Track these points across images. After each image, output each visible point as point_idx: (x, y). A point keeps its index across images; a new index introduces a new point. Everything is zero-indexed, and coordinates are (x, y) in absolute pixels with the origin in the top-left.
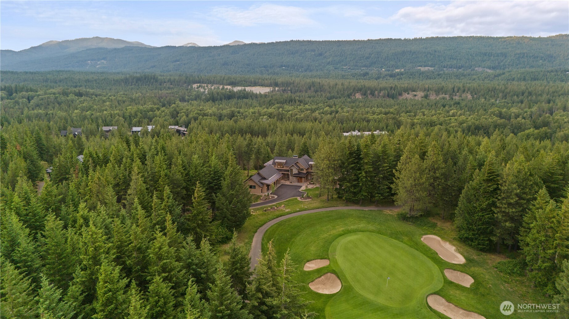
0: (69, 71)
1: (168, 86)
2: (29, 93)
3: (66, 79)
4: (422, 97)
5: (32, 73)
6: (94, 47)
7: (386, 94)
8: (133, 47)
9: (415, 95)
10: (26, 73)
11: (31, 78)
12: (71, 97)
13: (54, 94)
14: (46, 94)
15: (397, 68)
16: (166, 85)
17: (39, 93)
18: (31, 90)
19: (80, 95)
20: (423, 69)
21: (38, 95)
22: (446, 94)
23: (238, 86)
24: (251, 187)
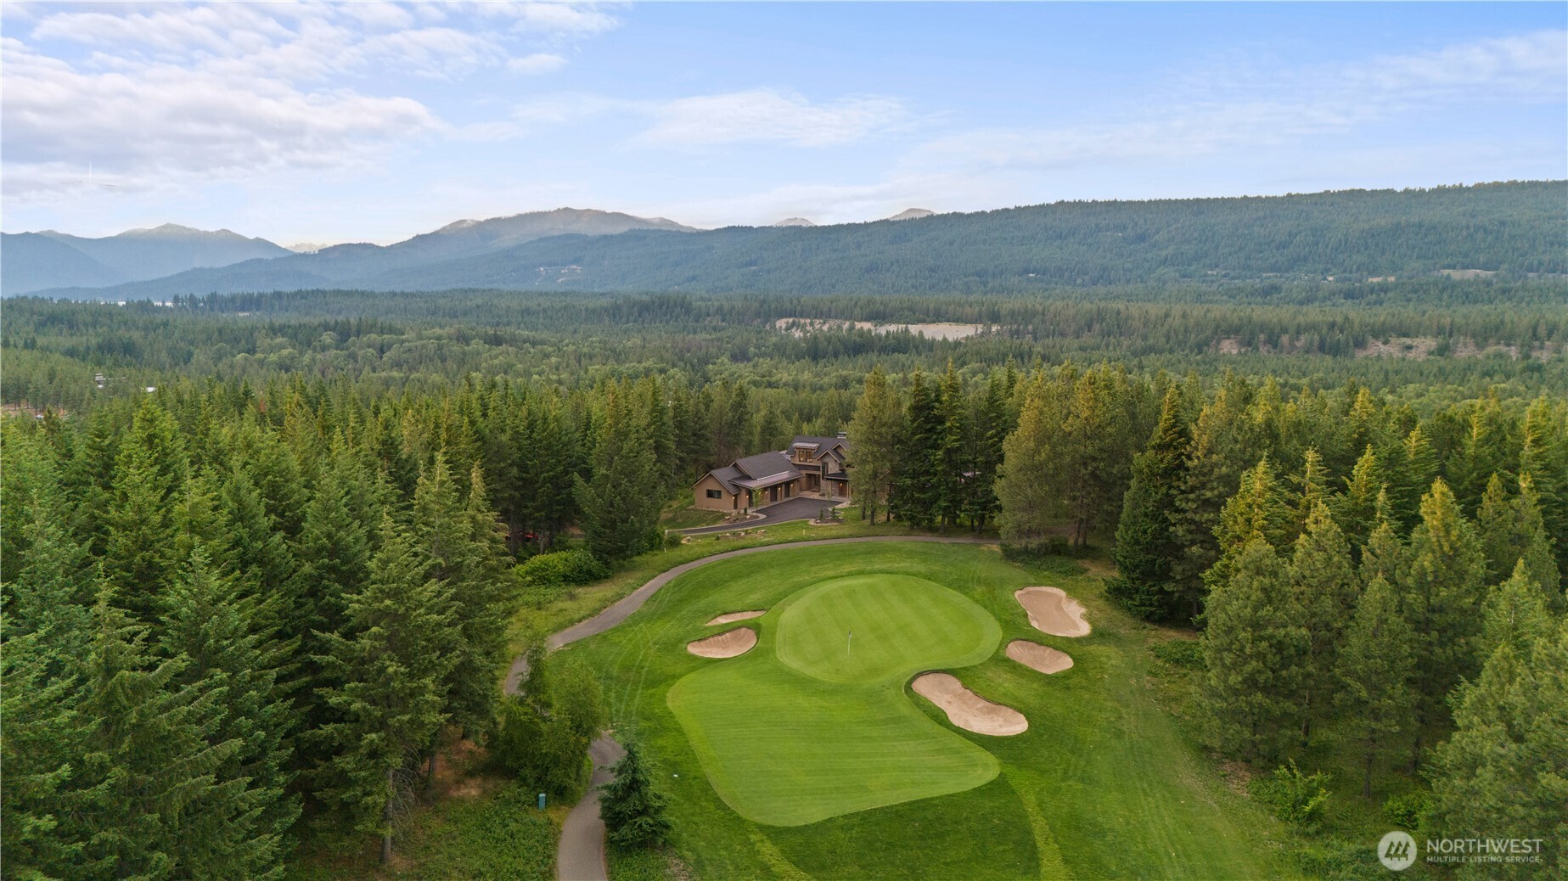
0: (490, 290)
1: (714, 323)
2: (386, 336)
3: (478, 307)
4: (1431, 353)
5: (404, 295)
6: (556, 233)
7: (1316, 343)
8: (647, 230)
9: (1409, 348)
10: (394, 294)
11: (402, 306)
12: (476, 345)
13: (439, 338)
14: (420, 338)
15: (1373, 273)
16: (710, 322)
17: (404, 337)
18: (391, 330)
19: (497, 341)
20: (1456, 275)
21: (403, 341)
22: (1508, 345)
23: (891, 322)
24: (710, 494)
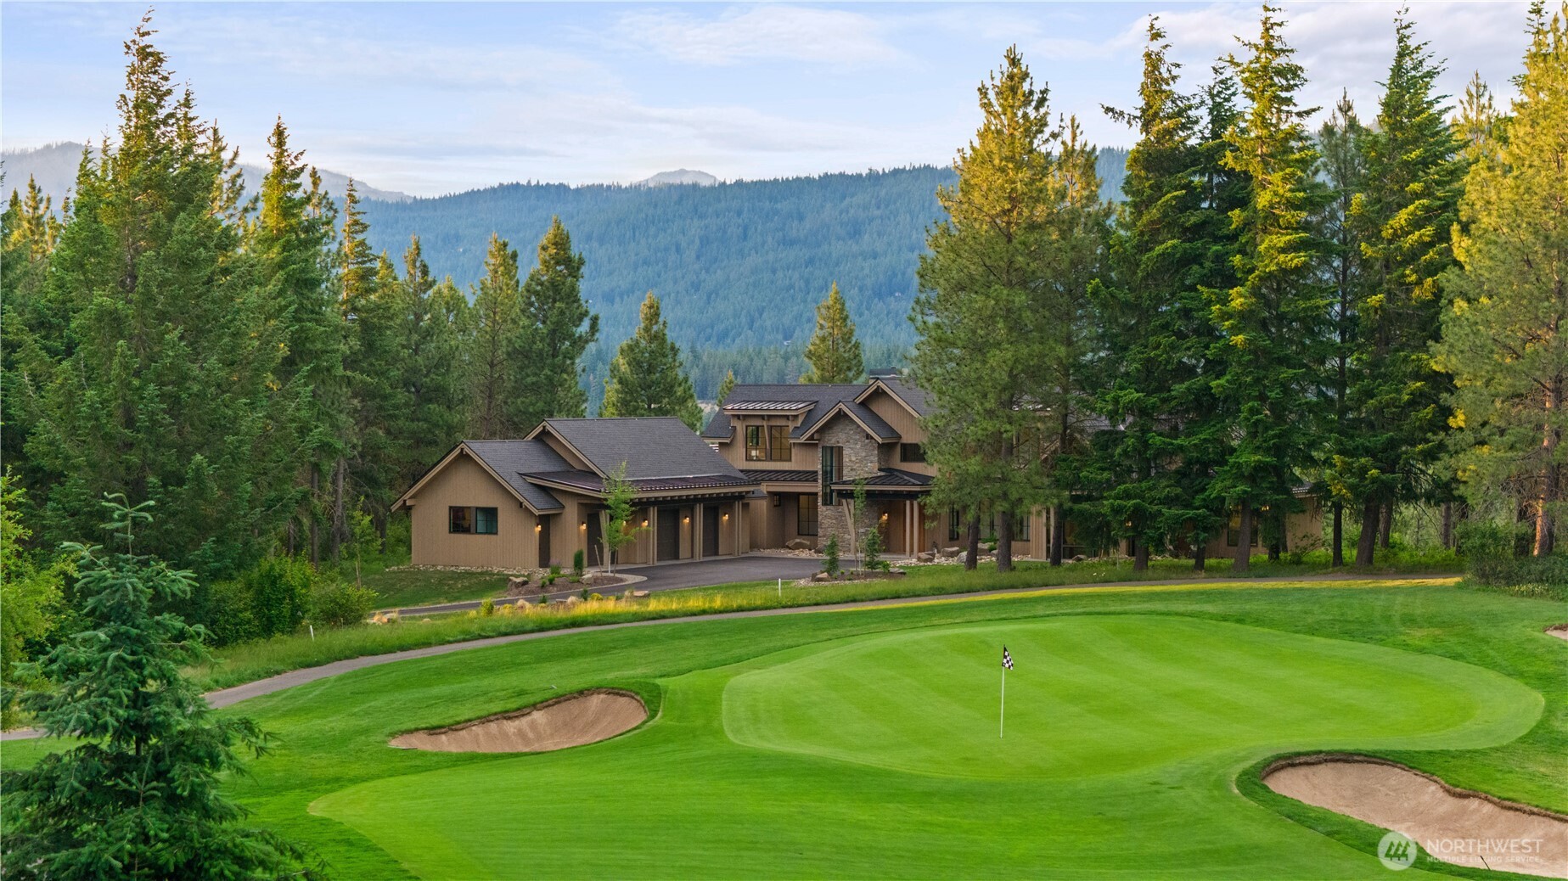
24: (460, 521)
